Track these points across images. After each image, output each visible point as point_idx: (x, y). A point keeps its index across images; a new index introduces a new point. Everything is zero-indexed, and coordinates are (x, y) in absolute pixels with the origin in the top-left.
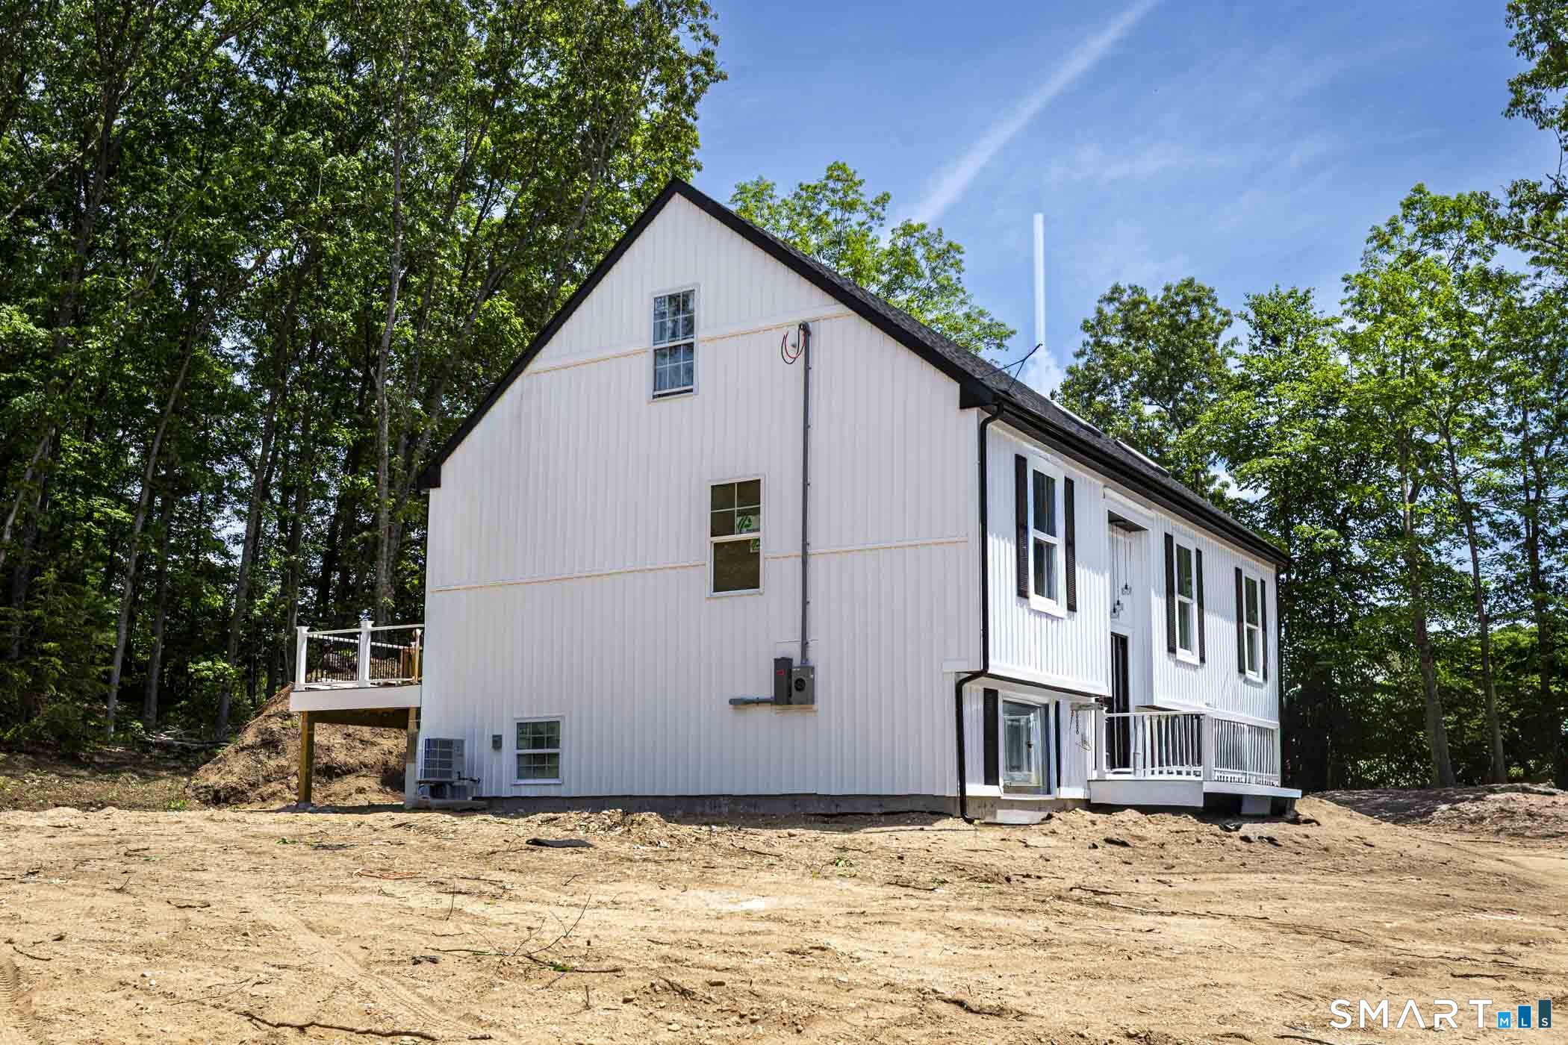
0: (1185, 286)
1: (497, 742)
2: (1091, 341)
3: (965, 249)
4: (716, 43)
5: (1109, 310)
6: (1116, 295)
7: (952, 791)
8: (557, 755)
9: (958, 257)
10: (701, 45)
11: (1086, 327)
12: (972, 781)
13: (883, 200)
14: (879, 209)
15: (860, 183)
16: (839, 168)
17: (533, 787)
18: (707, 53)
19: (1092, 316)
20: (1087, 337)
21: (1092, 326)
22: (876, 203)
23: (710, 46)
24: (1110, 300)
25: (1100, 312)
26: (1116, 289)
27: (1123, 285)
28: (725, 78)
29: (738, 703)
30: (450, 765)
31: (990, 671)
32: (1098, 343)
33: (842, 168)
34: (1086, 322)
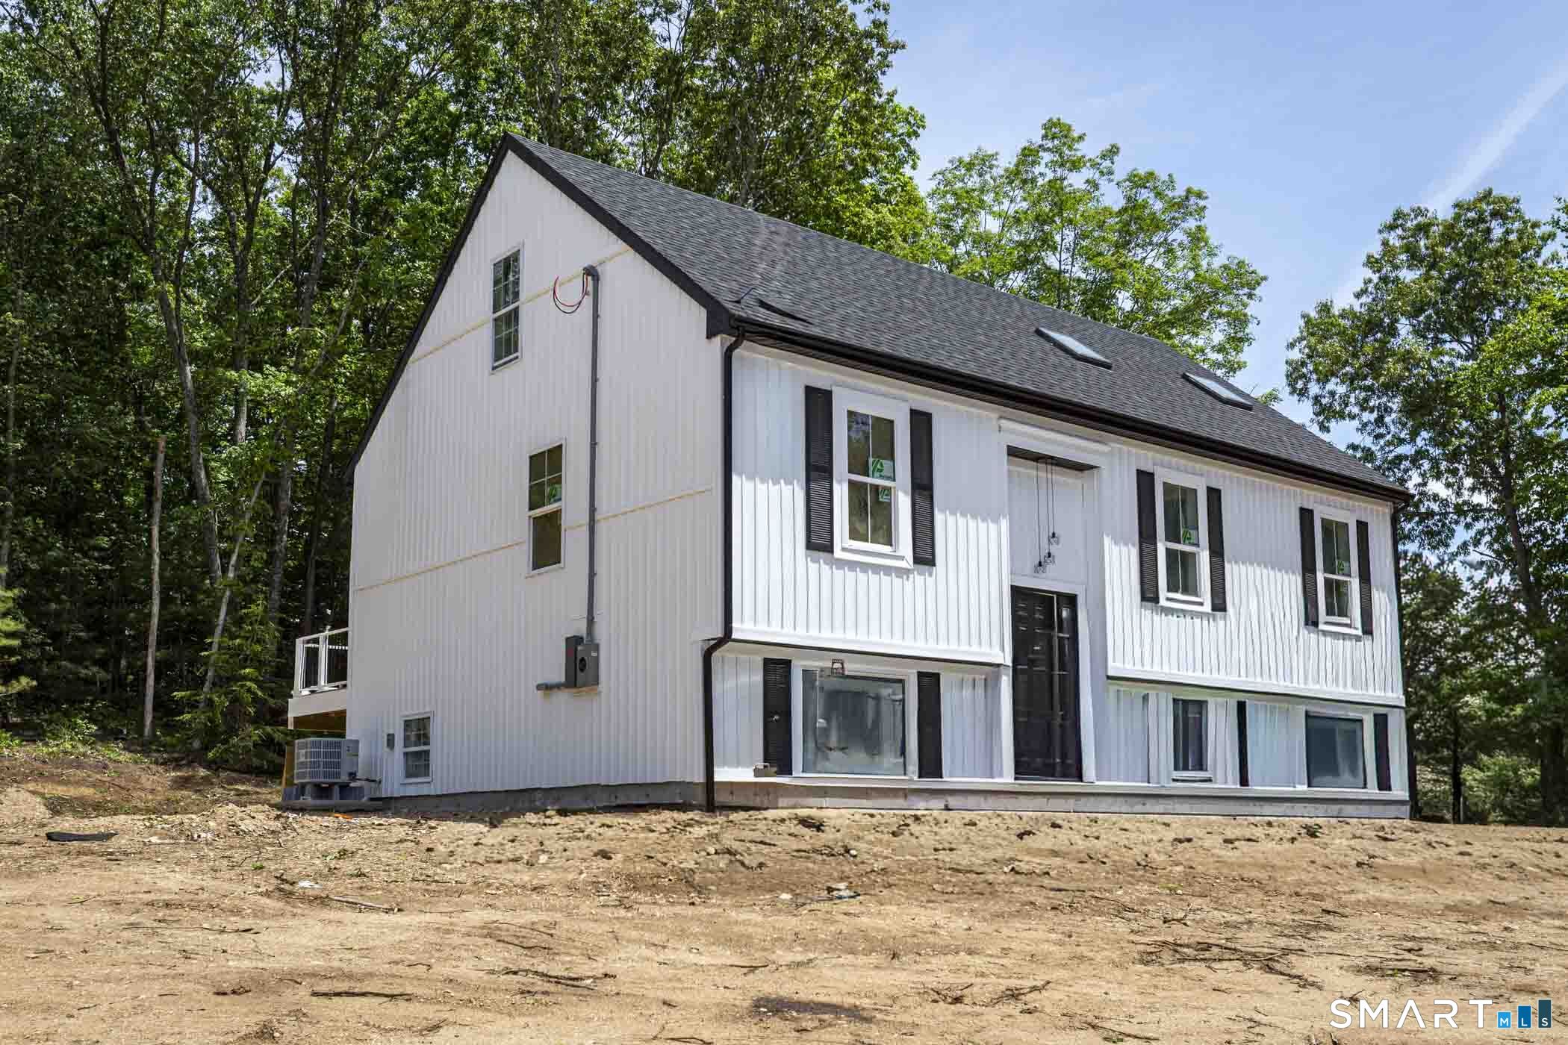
0: (1480, 200)
1: (391, 740)
2: (1375, 278)
3: (1207, 193)
4: (886, 9)
5: (1394, 239)
6: (1400, 222)
7: (699, 778)
8: (427, 753)
9: (1202, 203)
10: (872, 17)
11: (1371, 262)
12: (724, 764)
13: (1113, 152)
14: (1107, 163)
15: (1081, 138)
16: (1055, 125)
17: (416, 788)
18: (877, 24)
19: (1376, 250)
20: (1368, 273)
21: (1377, 261)
22: (1103, 157)
23: (881, 16)
24: (1391, 228)
25: (1385, 243)
26: (1399, 215)
27: (1406, 210)
28: (903, 47)
29: (547, 688)
30: (338, 765)
31: (734, 636)
32: (1384, 280)
33: (1057, 124)
34: (1369, 257)
